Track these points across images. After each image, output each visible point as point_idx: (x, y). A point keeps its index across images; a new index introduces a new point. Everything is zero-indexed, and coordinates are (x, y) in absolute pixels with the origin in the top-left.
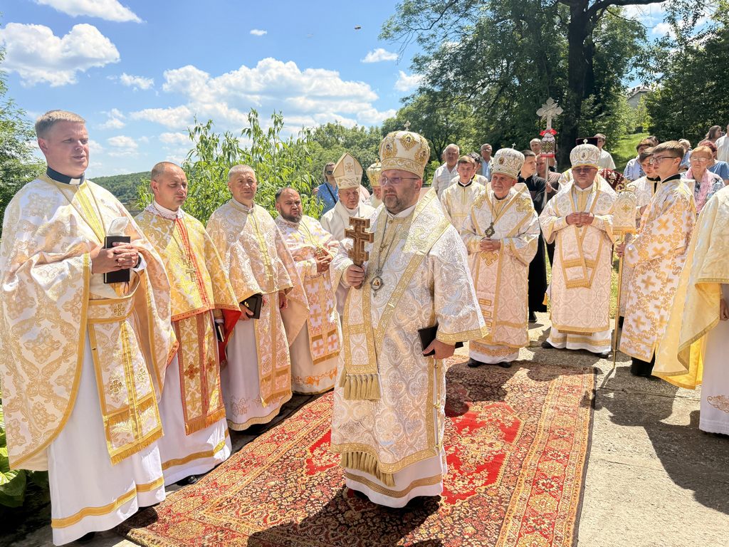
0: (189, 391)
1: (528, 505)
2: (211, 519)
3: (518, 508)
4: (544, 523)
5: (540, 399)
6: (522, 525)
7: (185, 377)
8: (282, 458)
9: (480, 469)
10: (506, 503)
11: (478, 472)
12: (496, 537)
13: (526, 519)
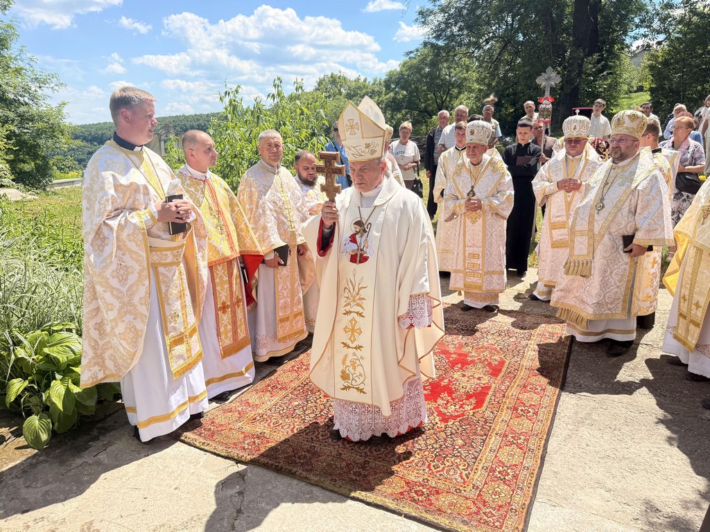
0: (222, 324)
1: (508, 426)
2: (248, 428)
3: (499, 427)
4: (520, 439)
5: (524, 343)
6: (502, 440)
7: (219, 312)
8: (302, 384)
9: (469, 397)
10: (490, 423)
11: (467, 399)
12: (481, 448)
13: (505, 436)
